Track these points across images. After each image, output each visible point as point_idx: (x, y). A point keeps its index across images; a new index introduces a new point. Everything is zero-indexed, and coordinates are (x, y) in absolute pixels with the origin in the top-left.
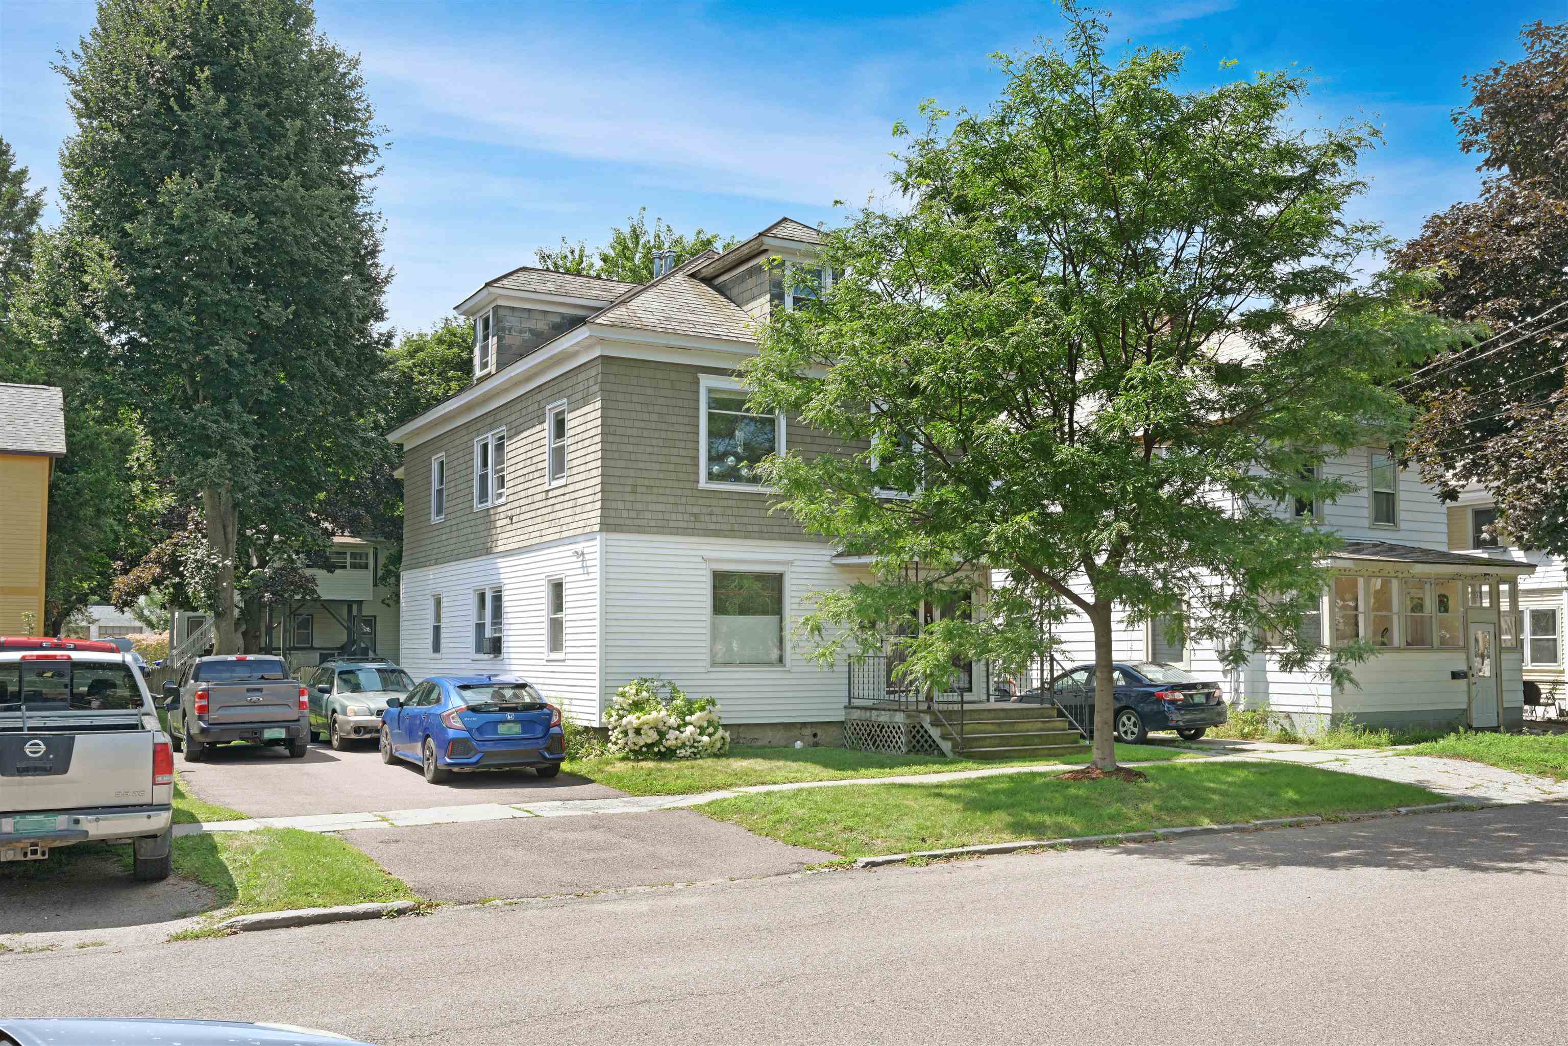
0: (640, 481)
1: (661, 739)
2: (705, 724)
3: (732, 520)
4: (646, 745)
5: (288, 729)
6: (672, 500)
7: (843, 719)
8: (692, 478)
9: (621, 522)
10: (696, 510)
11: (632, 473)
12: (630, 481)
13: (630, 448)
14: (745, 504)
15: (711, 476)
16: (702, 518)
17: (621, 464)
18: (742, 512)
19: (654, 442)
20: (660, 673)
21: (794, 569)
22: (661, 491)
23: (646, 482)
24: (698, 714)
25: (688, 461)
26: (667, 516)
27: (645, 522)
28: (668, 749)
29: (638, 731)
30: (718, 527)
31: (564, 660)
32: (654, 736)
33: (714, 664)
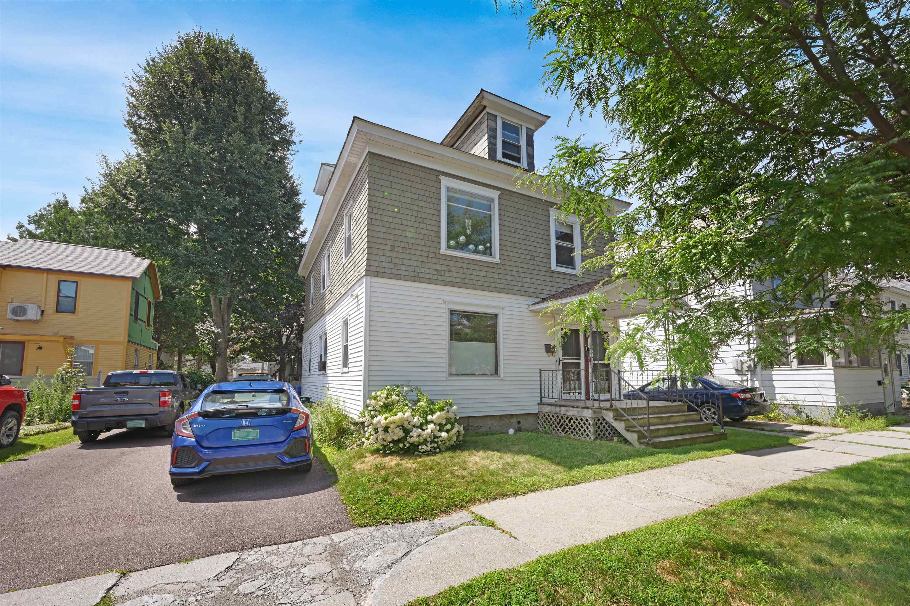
0: (397, 244)
1: (406, 436)
2: (444, 422)
3: (464, 276)
4: (393, 441)
5: (147, 420)
6: (421, 259)
7: (537, 411)
8: (436, 245)
9: (383, 270)
10: (438, 267)
11: (392, 237)
12: (390, 243)
13: (390, 219)
14: (472, 267)
15: (448, 247)
16: (443, 273)
17: (385, 230)
18: (470, 272)
19: (409, 218)
20: (409, 381)
21: (505, 312)
22: (413, 252)
23: (402, 245)
24: (438, 413)
25: (432, 233)
26: (418, 270)
27: (401, 272)
28: (412, 444)
29: (386, 429)
30: (454, 280)
31: (348, 373)
32: (401, 434)
33: (451, 375)
